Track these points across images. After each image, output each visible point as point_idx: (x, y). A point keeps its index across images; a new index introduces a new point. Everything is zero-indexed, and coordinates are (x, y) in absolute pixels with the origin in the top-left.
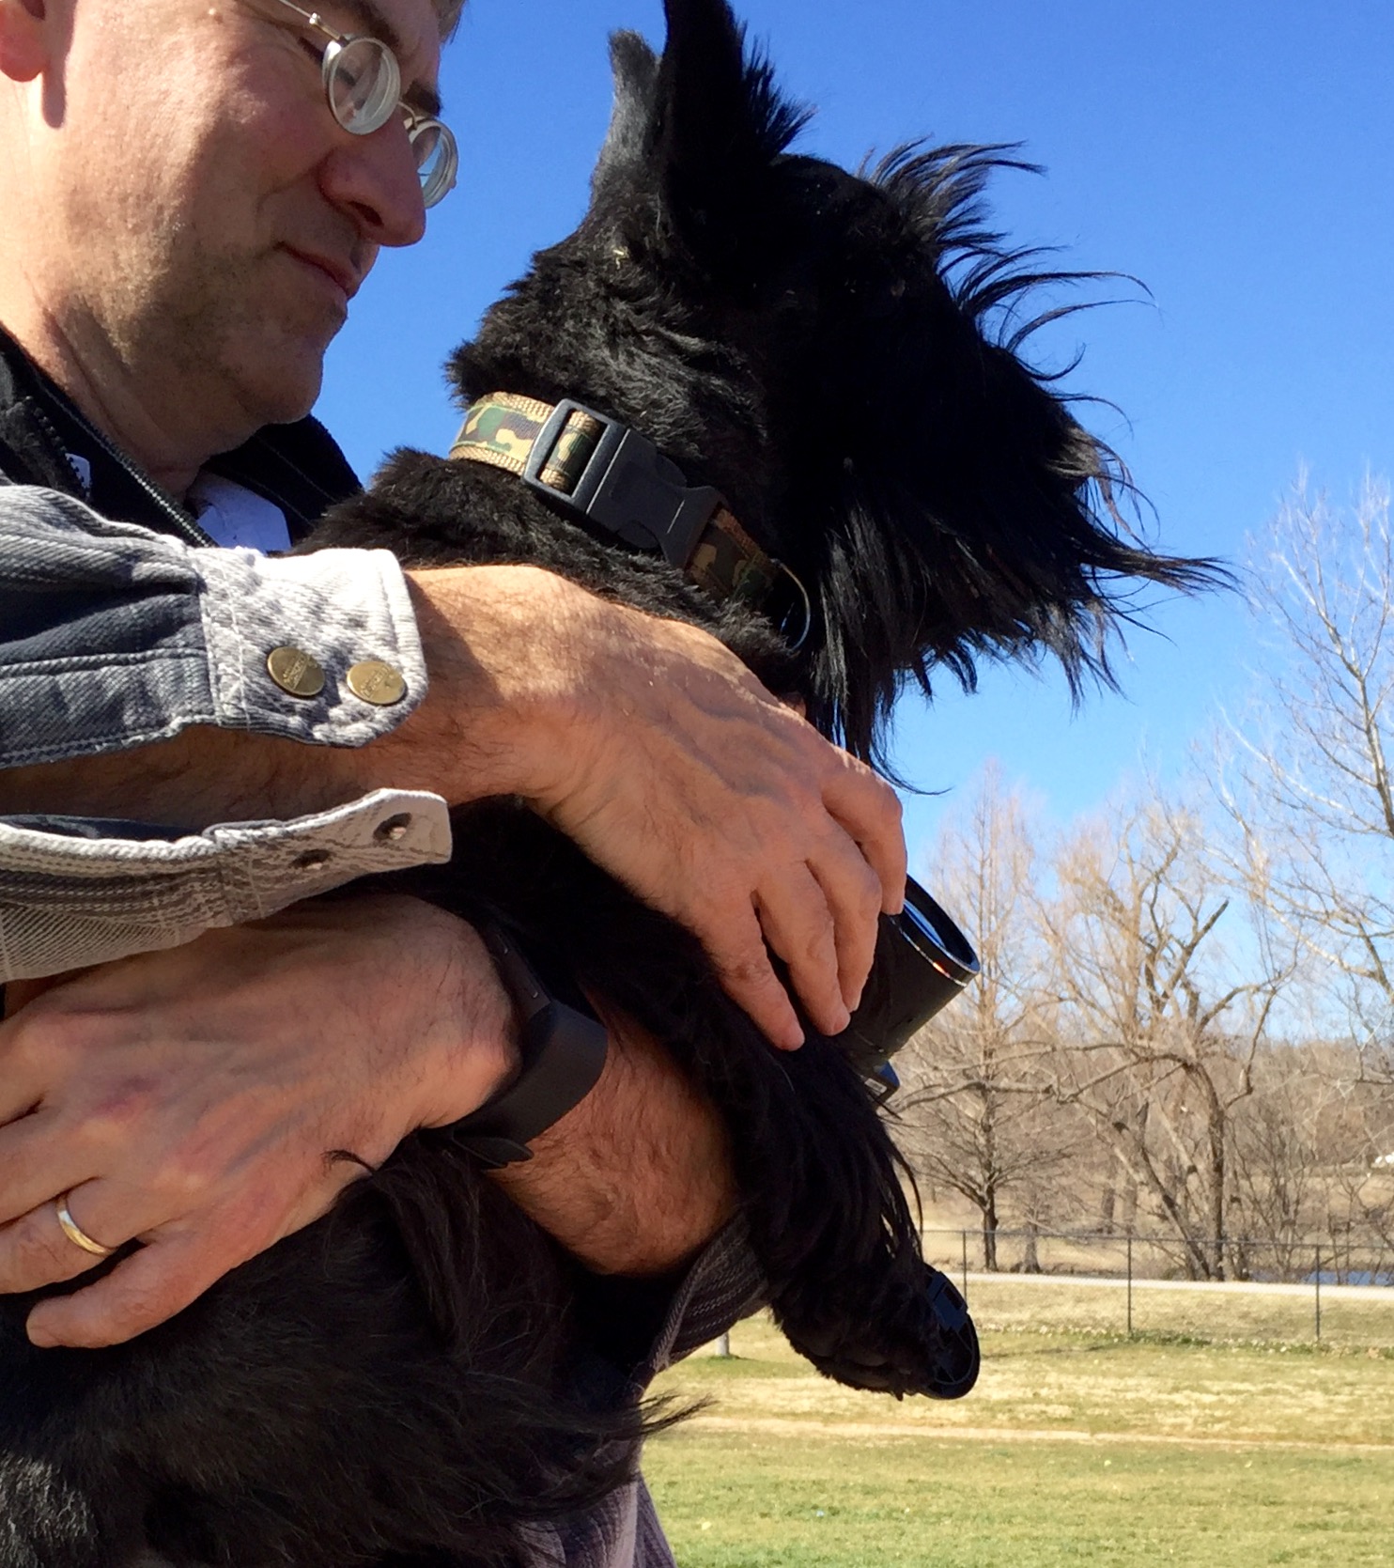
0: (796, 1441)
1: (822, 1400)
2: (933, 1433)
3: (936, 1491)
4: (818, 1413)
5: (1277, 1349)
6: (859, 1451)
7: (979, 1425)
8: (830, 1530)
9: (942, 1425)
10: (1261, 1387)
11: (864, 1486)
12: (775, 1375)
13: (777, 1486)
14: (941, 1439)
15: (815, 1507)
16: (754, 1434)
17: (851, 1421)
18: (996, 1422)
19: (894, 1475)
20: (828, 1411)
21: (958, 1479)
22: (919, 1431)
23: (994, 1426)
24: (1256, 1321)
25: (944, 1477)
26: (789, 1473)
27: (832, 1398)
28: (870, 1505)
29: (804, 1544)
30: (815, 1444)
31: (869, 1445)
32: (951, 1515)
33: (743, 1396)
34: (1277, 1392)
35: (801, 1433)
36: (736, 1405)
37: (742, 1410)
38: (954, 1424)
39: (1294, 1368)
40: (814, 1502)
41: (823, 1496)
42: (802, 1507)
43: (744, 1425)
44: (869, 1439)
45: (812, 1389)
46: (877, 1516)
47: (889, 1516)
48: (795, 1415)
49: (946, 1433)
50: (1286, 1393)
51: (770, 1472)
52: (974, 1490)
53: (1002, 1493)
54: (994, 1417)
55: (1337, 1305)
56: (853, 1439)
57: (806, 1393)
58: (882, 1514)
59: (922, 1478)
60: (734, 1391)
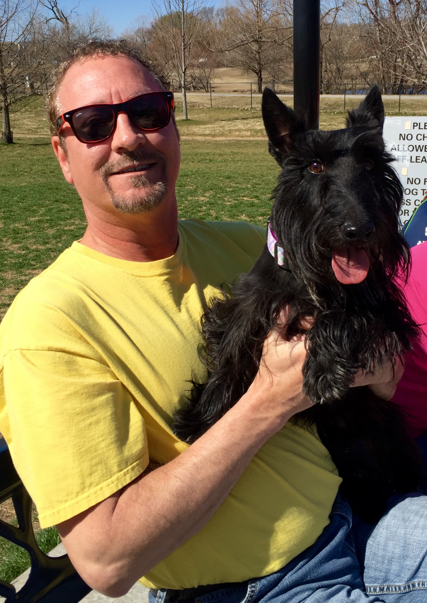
0: (204, 142)
1: (212, 131)
2: (241, 139)
3: (238, 154)
4: (211, 134)
5: (334, 113)
6: (220, 144)
7: (253, 136)
8: (208, 166)
9: (243, 137)
10: (328, 124)
11: (219, 154)
12: (200, 124)
13: (197, 154)
14: (242, 140)
15: (206, 160)
16: (193, 140)
17: (219, 136)
18: (258, 135)
19: (227, 150)
20: (213, 134)
21: (245, 151)
22: (237, 138)
23: (257, 137)
24: (329, 105)
25: (241, 150)
26: (201, 151)
27: (215, 130)
28: (220, 159)
29: (201, 169)
30: (209, 143)
31: (223, 143)
32: (241, 161)
33: (191, 130)
34: (332, 125)
35: (205, 140)
36: (189, 133)
37: (191, 134)
38: (247, 136)
39: (337, 118)
40: (206, 158)
41: (208, 157)
42: (202, 160)
43: (191, 138)
44: (223, 141)
45: (209, 128)
46: (222, 161)
47: (225, 161)
48: (205, 135)
49: (244, 139)
50: (335, 125)
51: (195, 151)
52: (248, 154)
53: (255, 154)
54: (257, 134)
55: (351, 100)
56: (219, 141)
57: (208, 129)
58: (223, 161)
59: (235, 151)
60: (189, 129)
